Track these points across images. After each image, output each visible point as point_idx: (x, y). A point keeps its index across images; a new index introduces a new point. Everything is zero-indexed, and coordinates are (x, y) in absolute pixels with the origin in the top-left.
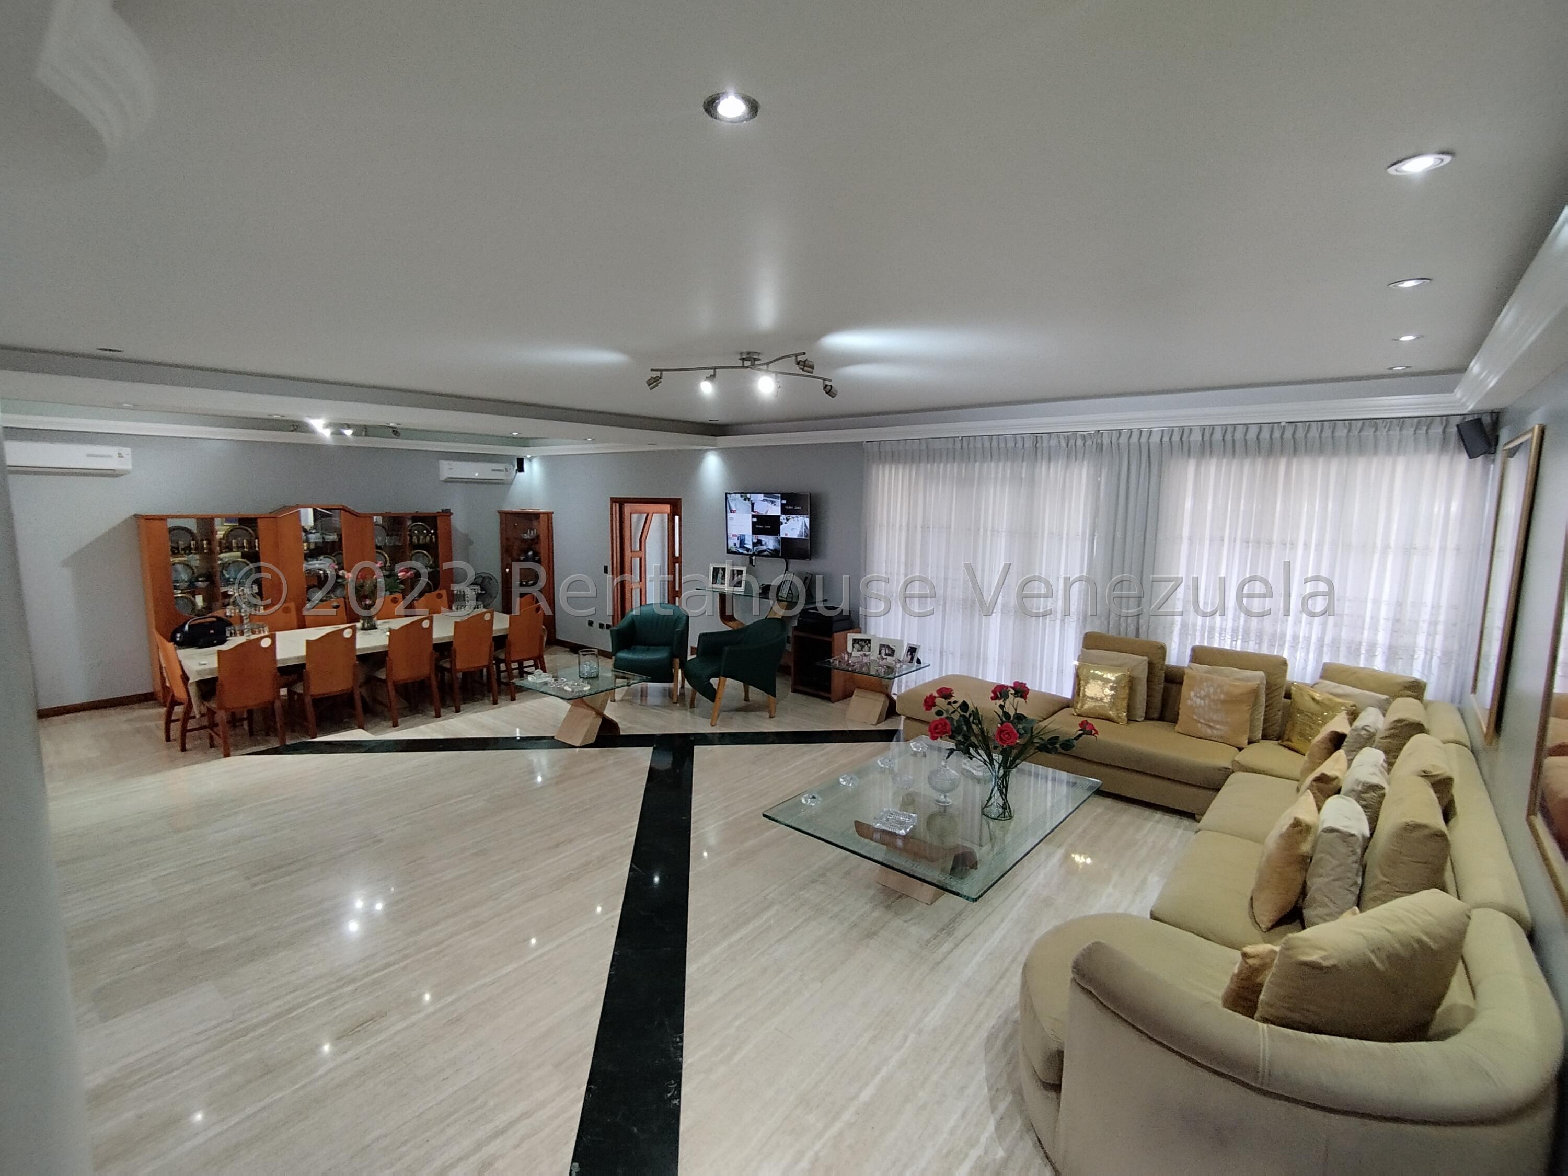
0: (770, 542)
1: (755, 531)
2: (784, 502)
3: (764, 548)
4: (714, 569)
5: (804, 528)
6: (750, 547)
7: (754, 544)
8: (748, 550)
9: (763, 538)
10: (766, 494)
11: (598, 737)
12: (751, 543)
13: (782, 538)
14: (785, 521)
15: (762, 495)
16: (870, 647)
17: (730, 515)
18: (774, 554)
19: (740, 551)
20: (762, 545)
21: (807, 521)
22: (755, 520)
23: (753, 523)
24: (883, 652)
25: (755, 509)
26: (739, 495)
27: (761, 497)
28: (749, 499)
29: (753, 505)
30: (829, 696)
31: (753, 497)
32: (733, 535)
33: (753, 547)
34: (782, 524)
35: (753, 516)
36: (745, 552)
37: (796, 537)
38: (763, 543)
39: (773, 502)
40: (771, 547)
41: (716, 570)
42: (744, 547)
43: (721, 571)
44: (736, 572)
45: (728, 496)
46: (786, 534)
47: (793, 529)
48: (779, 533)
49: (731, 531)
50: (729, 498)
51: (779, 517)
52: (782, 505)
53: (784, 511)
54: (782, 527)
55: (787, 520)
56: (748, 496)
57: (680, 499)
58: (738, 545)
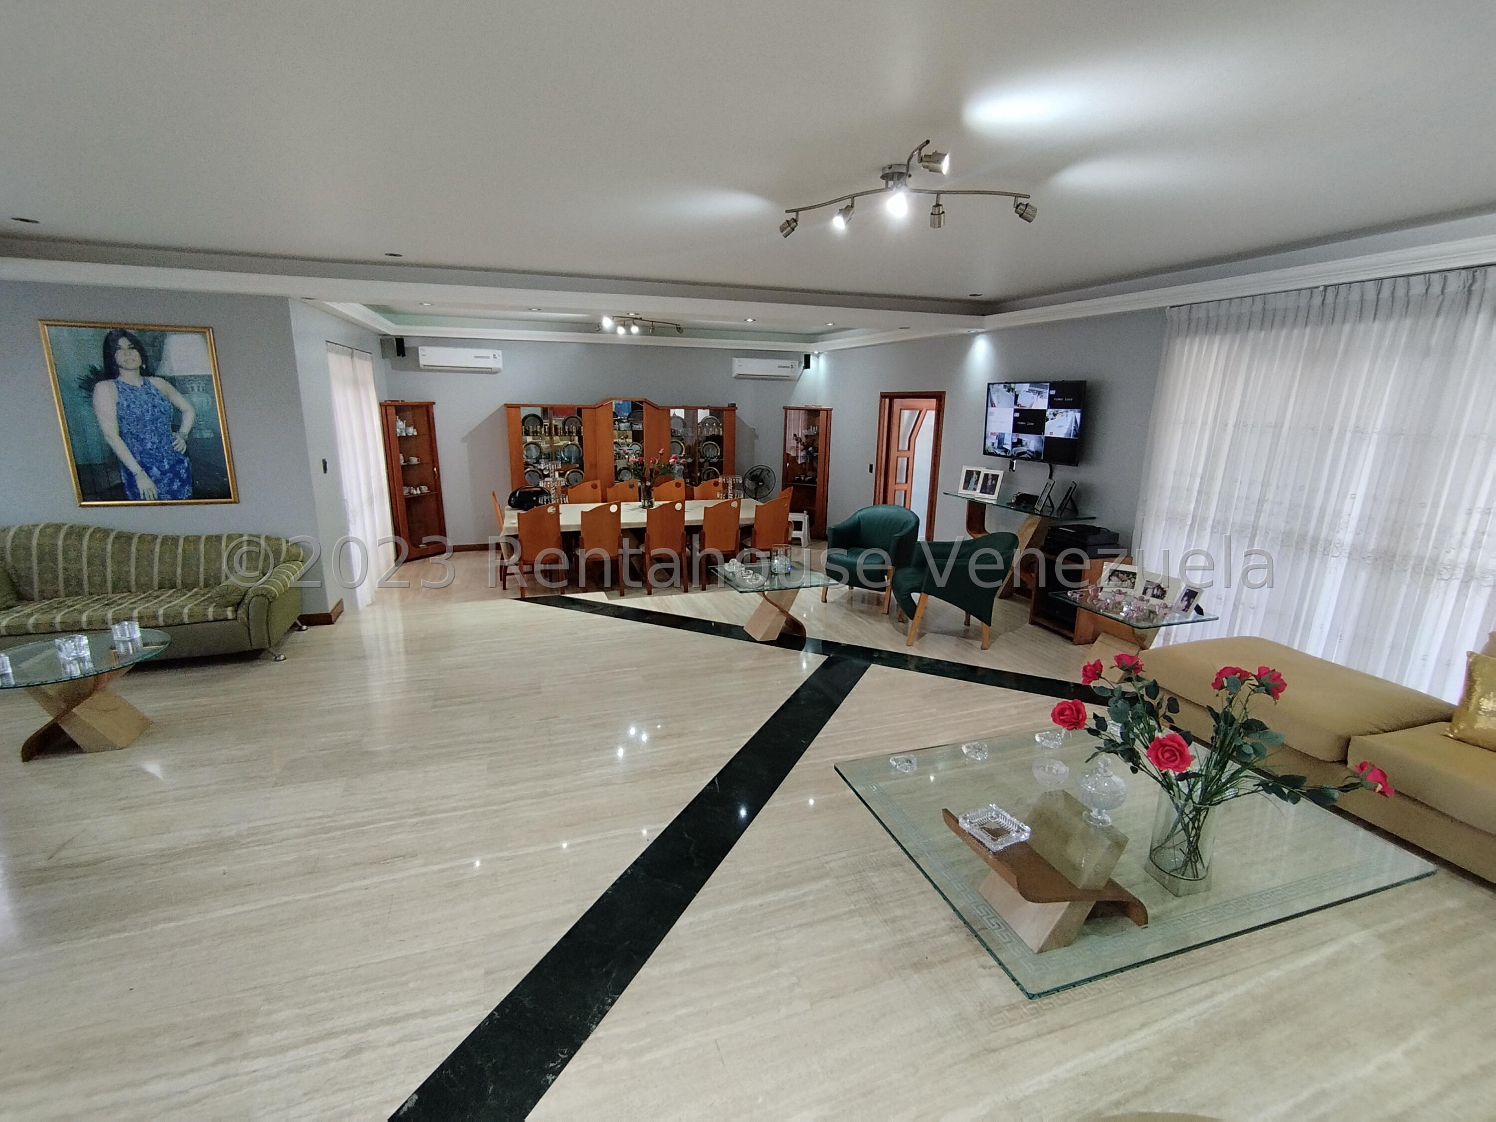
0: (1031, 442)
1: (1017, 429)
2: (1053, 392)
3: (1024, 449)
4: (968, 472)
5: (1073, 425)
6: (1009, 447)
7: (1014, 445)
8: (1006, 451)
9: (1025, 437)
10: (1033, 383)
11: (782, 635)
12: (1010, 443)
13: (1046, 438)
14: (1052, 416)
15: (1028, 385)
16: (1134, 583)
17: (990, 409)
18: (1035, 457)
19: (998, 452)
20: (1022, 446)
21: (1078, 415)
22: (1017, 415)
23: (1015, 419)
24: (1149, 591)
25: (1019, 401)
26: (1002, 385)
27: (1027, 386)
28: (1013, 389)
29: (1017, 396)
30: (1072, 635)
31: (1018, 387)
32: (992, 433)
33: (1013, 447)
34: (1048, 420)
35: (1016, 411)
36: (1003, 454)
37: (1062, 436)
38: (1024, 443)
39: (1039, 393)
40: (1032, 449)
41: (969, 474)
42: (1003, 448)
43: (975, 475)
44: (990, 477)
45: (991, 386)
46: (1051, 433)
47: (1060, 427)
48: (1044, 431)
49: (990, 430)
50: (991, 389)
51: (1045, 411)
52: (1051, 397)
53: (1052, 404)
54: (1046, 423)
55: (1055, 415)
56: (1013, 385)
57: (944, 392)
58: (996, 445)
